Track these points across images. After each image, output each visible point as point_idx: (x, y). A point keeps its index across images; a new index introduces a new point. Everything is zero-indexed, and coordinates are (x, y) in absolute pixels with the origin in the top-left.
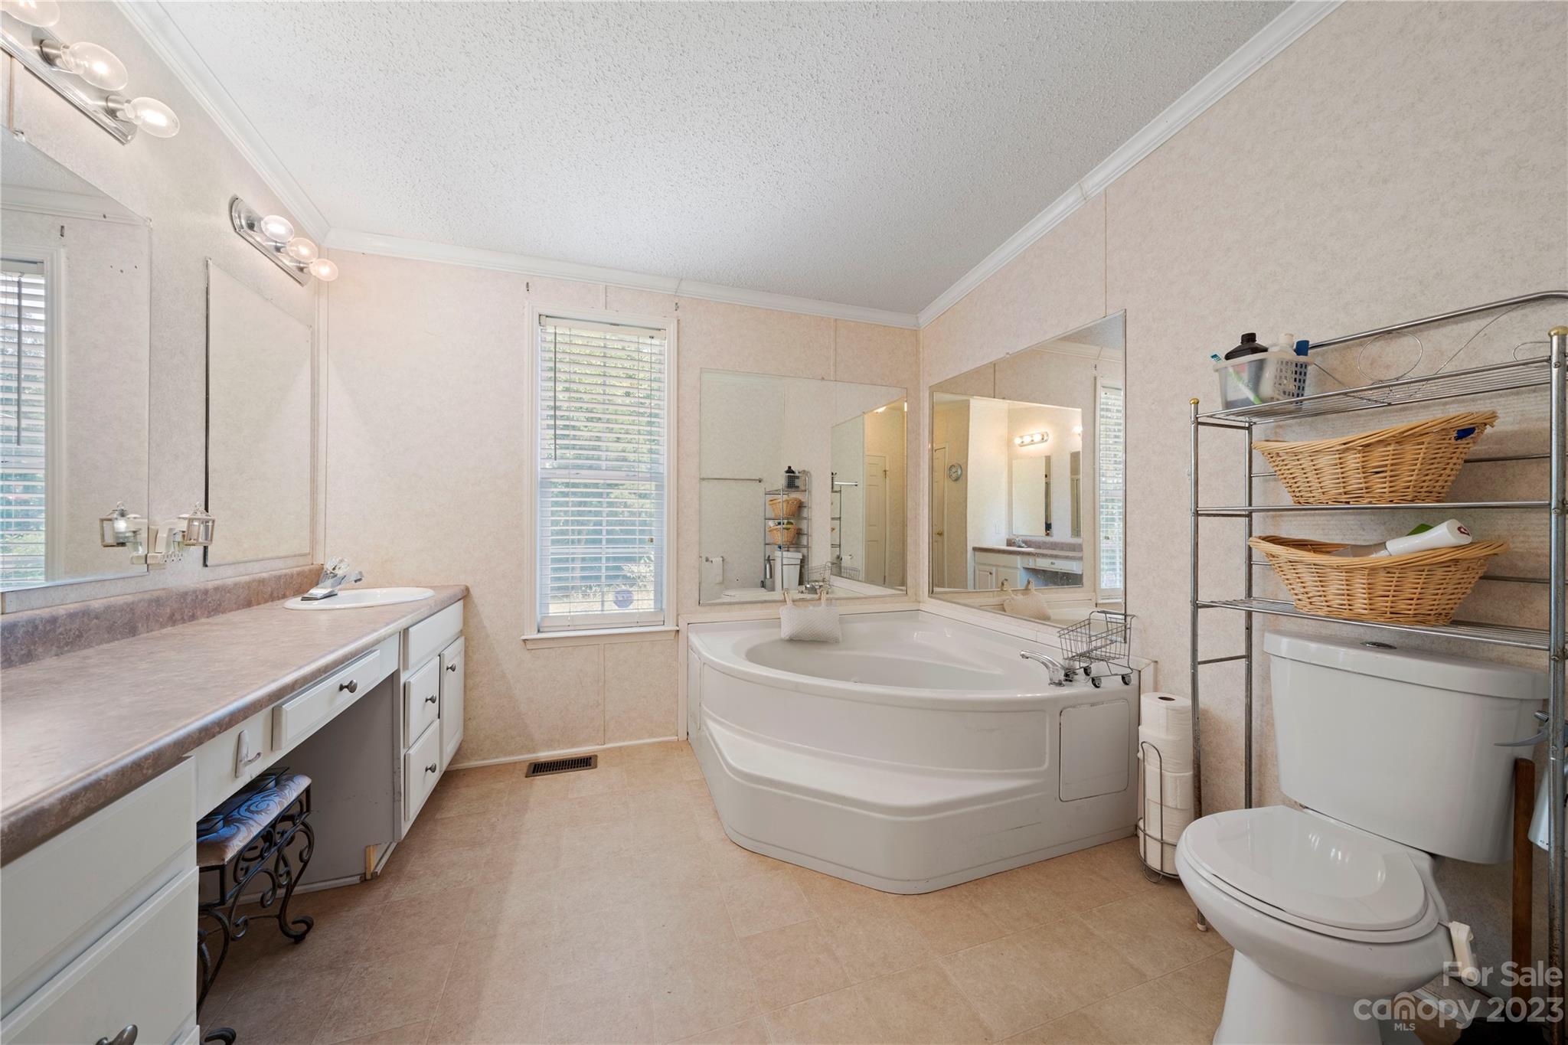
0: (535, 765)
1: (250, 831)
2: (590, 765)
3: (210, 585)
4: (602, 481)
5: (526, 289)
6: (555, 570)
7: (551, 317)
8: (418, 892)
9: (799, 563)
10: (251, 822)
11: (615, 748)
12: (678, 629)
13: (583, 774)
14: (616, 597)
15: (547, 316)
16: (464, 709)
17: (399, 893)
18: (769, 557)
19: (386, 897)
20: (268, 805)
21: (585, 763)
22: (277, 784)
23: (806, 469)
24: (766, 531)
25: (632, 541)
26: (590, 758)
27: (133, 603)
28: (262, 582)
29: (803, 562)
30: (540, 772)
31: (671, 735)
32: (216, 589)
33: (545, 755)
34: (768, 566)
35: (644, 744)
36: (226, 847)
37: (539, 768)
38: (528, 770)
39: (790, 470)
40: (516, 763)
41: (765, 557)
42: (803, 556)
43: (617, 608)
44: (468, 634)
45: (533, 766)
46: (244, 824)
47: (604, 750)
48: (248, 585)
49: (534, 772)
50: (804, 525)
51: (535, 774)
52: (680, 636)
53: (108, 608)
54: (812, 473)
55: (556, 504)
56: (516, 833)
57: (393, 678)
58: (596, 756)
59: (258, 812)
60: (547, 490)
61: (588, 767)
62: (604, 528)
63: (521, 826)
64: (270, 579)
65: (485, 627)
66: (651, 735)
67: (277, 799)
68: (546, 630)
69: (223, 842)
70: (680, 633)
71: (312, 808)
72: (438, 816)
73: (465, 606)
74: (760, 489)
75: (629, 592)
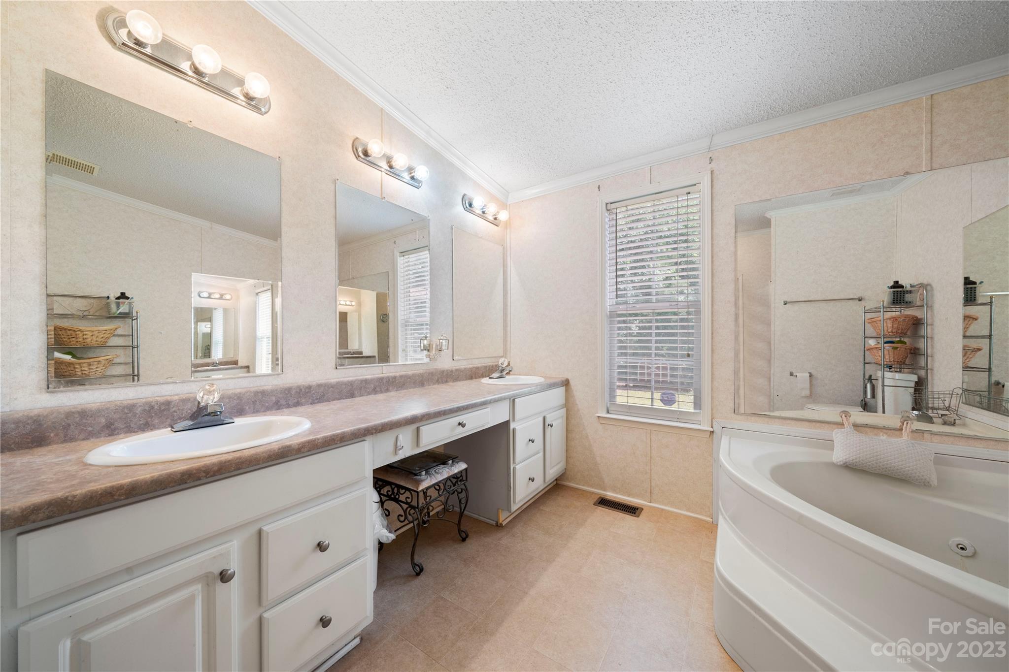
0: (602, 499)
1: (431, 481)
2: (635, 514)
3: (454, 368)
4: (651, 311)
5: (598, 190)
6: (620, 373)
7: (613, 203)
8: (511, 545)
9: (913, 386)
10: (433, 477)
11: (658, 508)
12: (712, 430)
13: (628, 518)
14: (662, 396)
15: (611, 203)
16: (567, 451)
17: (504, 539)
18: (871, 376)
19: (500, 539)
20: (443, 471)
21: (632, 510)
22: (453, 462)
23: (925, 282)
24: (866, 349)
25: (675, 356)
26: (637, 509)
27: (423, 373)
28: (477, 368)
29: (920, 387)
30: (605, 505)
31: (706, 516)
32: (456, 370)
33: (611, 495)
34: (869, 386)
35: (681, 514)
36: (420, 484)
37: (604, 502)
38: (597, 501)
39: (896, 285)
40: (593, 493)
41: (864, 376)
42: (919, 378)
43: (663, 405)
44: (569, 405)
45: (601, 499)
46: (430, 476)
47: (651, 507)
48: (471, 369)
49: (599, 503)
50: (921, 344)
51: (600, 505)
52: (714, 435)
53: (413, 375)
54: (934, 285)
55: (619, 328)
56: (570, 537)
57: (506, 424)
58: (642, 509)
59: (438, 473)
60: (614, 319)
61: (633, 515)
62: (654, 345)
63: (574, 534)
64: (481, 367)
65: (577, 404)
66: (688, 510)
67: (447, 470)
68: (612, 412)
69: (420, 481)
70: (714, 433)
71: (468, 479)
72: (541, 508)
73: (566, 390)
74: (858, 307)
75: (673, 395)
